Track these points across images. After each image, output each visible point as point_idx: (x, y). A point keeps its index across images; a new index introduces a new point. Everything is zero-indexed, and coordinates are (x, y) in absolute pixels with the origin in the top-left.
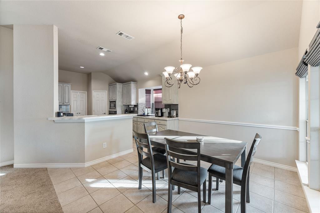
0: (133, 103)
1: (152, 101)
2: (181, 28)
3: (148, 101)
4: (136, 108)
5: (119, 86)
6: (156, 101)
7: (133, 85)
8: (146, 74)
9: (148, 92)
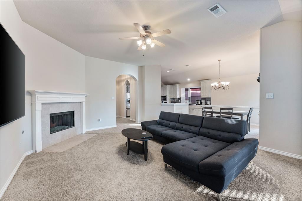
0: (178, 97)
1: (189, 96)
2: (219, 65)
3: (187, 96)
4: (179, 100)
5: (168, 86)
6: (192, 96)
7: (178, 86)
8: (189, 80)
9: (187, 90)
